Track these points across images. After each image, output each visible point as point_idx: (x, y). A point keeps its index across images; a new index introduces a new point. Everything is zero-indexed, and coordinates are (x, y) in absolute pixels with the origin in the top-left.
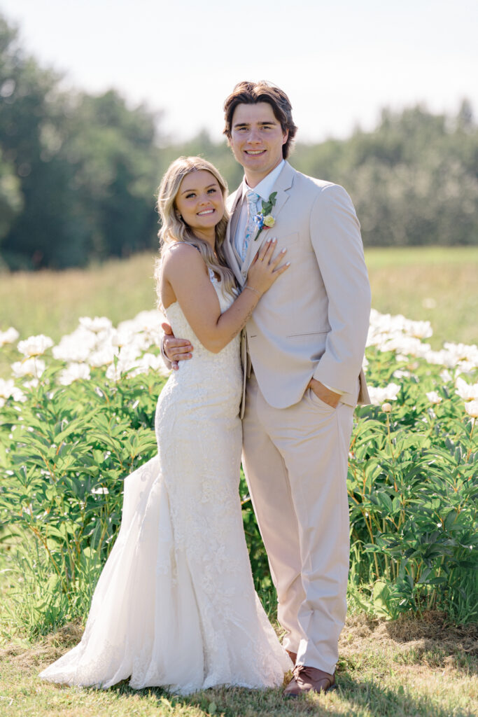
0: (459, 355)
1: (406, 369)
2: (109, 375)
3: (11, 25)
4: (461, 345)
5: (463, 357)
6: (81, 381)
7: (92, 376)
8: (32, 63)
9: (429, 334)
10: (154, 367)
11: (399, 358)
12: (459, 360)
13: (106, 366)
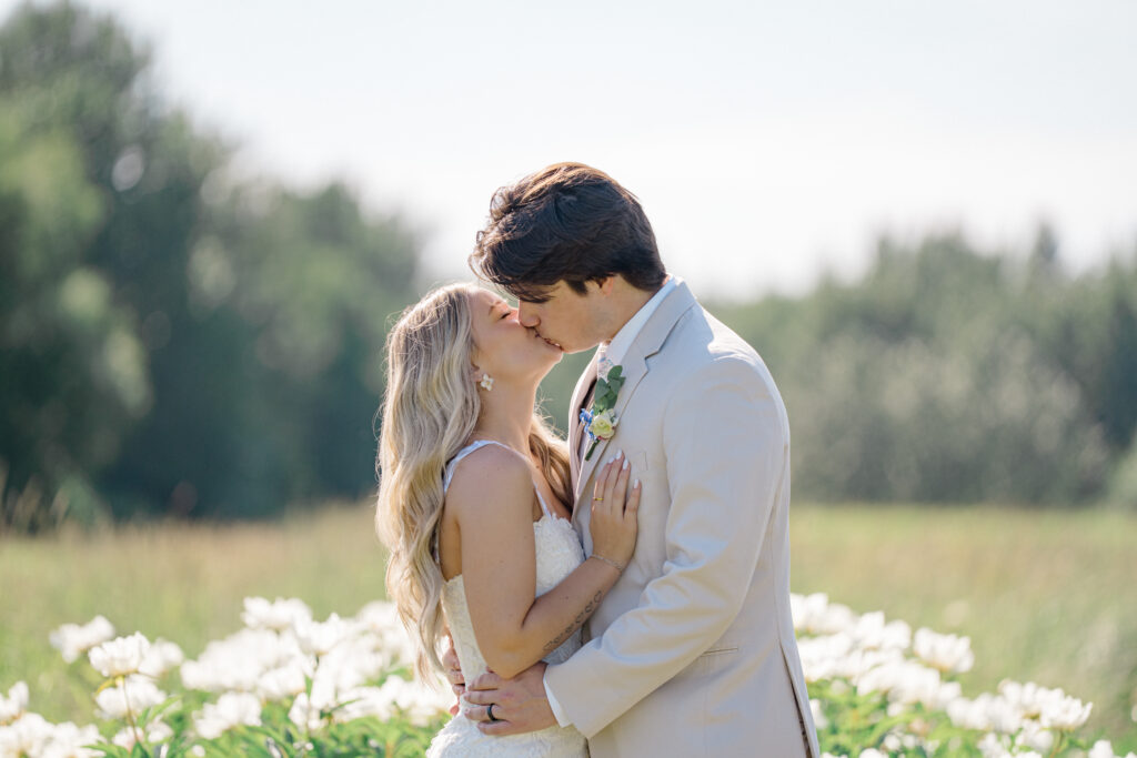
0: (1025, 707)
1: (909, 731)
2: (296, 715)
3: (137, 46)
4: (1030, 687)
5: (1034, 710)
6: (242, 730)
7: (264, 718)
8: (180, 122)
9: (966, 664)
10: (403, 704)
11: (895, 710)
12: (1025, 717)
13: (292, 697)
